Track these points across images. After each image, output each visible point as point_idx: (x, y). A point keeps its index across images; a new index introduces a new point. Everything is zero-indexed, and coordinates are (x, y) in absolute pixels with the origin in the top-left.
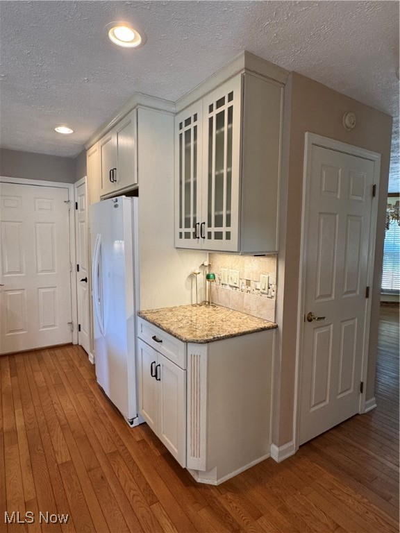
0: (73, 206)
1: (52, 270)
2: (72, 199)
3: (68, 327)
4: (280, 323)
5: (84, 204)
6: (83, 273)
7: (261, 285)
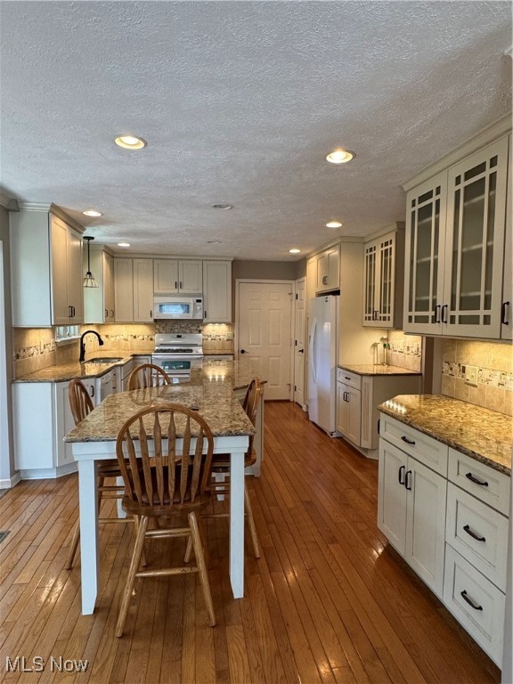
0: (294, 296)
1: (278, 344)
2: (293, 291)
3: (288, 387)
4: (423, 372)
5: (303, 295)
6: (301, 346)
7: (414, 349)
